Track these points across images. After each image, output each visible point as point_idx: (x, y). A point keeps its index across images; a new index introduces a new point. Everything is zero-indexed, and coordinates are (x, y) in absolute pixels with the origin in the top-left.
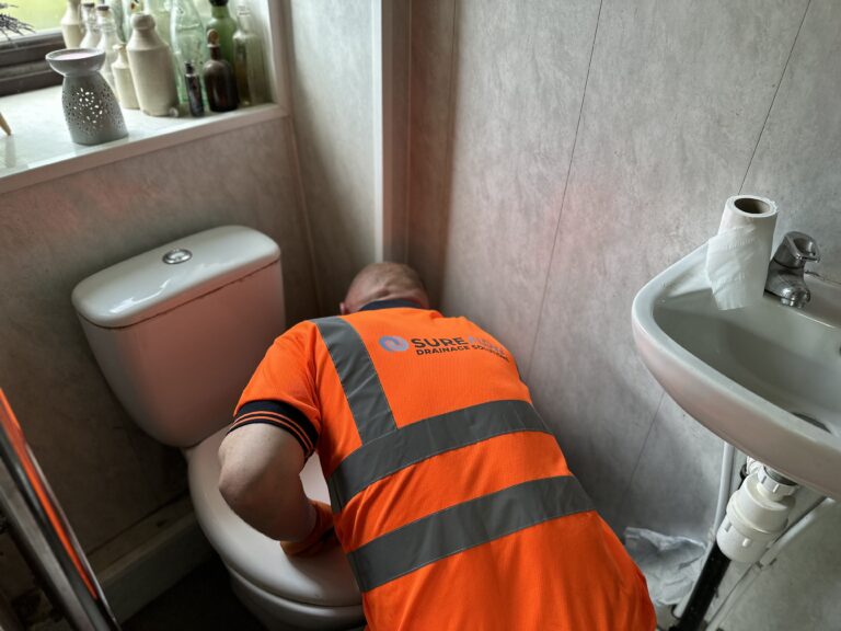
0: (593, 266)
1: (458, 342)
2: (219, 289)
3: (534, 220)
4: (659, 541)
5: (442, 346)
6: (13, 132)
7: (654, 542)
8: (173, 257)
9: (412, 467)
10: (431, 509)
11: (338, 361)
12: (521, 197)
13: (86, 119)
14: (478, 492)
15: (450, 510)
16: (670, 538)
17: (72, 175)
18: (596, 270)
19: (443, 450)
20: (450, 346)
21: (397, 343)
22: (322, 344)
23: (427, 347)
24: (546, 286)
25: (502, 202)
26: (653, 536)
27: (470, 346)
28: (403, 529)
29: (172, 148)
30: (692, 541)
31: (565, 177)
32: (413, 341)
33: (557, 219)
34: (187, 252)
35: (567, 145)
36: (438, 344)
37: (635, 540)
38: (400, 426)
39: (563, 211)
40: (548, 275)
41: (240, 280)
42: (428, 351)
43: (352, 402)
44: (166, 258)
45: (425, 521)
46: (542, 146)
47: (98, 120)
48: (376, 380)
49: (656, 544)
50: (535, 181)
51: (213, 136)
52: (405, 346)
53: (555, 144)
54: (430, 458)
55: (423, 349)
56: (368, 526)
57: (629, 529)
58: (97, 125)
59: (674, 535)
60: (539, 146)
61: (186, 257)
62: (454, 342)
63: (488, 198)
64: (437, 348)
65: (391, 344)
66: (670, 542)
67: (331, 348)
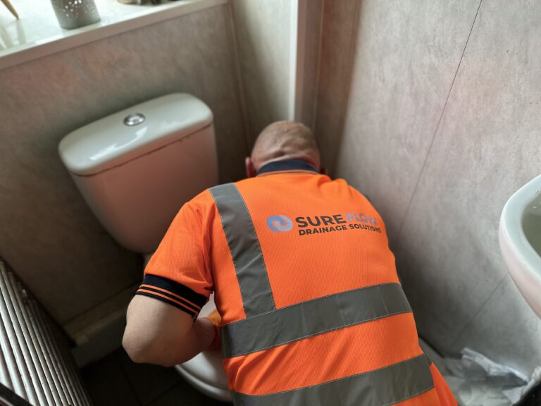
0: (470, 151)
1: (337, 220)
2: (164, 147)
3: (422, 104)
4: (490, 367)
5: (322, 225)
6: (20, 17)
7: (486, 367)
8: (132, 119)
9: (285, 346)
10: (298, 384)
11: (230, 239)
12: (412, 83)
13: (65, 8)
14: (340, 374)
15: (313, 387)
16: (499, 366)
17: (58, 54)
18: (472, 155)
19: (314, 333)
20: (330, 225)
21: (283, 223)
22: (219, 221)
23: (310, 227)
24: (425, 162)
25: (396, 87)
26: (484, 362)
27: (347, 226)
28: (273, 395)
29: (133, 32)
30: (518, 373)
31: (455, 71)
32: (297, 220)
33: (442, 105)
34: (141, 116)
35: (461, 40)
36: (319, 223)
37: (470, 360)
38: (278, 307)
39: (450, 100)
40: (429, 152)
41: (180, 140)
42: (309, 232)
43: (241, 277)
44: (126, 120)
45: (292, 393)
46: (437, 39)
47: (74, 8)
48: (261, 261)
49: (487, 370)
50: (426, 70)
51: (167, 20)
52: (290, 225)
53: (450, 38)
54: (301, 340)
55: (305, 229)
56: (246, 382)
57: (466, 349)
58: (74, 13)
59: (503, 364)
60: (434, 39)
61: (141, 120)
62: (334, 221)
63: (384, 81)
64: (317, 228)
65: (277, 224)
66: (499, 369)
67: (225, 227)
